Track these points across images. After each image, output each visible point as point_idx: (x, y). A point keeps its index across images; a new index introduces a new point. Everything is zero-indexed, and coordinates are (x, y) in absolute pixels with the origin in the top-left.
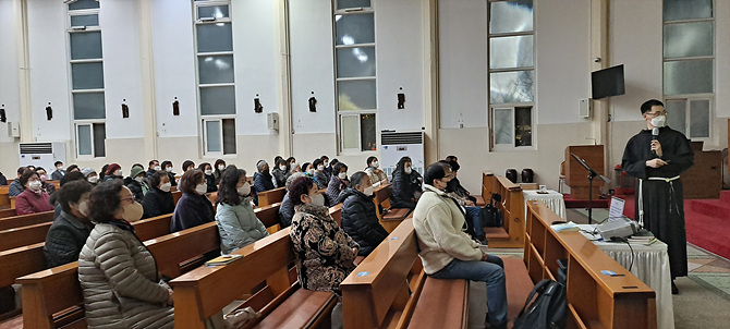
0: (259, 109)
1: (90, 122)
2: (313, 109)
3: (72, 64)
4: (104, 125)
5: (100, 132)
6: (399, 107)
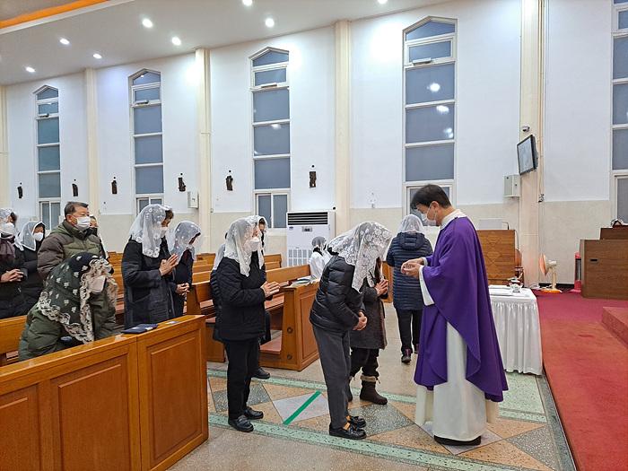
0: (182, 188)
1: (49, 200)
2: (230, 188)
3: (39, 148)
6: (311, 186)
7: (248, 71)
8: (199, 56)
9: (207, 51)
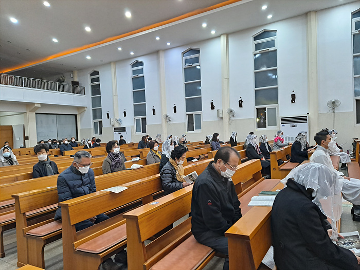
0: (213, 108)
1: (140, 117)
3: (133, 92)
4: (146, 118)
5: (144, 122)
6: (292, 102)
7: (252, 44)
8: (223, 39)
9: (227, 35)
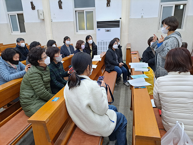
0: (33, 8)
2: (61, 7)
6: (107, 5)
